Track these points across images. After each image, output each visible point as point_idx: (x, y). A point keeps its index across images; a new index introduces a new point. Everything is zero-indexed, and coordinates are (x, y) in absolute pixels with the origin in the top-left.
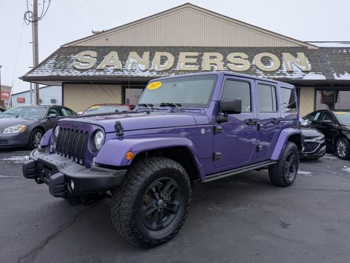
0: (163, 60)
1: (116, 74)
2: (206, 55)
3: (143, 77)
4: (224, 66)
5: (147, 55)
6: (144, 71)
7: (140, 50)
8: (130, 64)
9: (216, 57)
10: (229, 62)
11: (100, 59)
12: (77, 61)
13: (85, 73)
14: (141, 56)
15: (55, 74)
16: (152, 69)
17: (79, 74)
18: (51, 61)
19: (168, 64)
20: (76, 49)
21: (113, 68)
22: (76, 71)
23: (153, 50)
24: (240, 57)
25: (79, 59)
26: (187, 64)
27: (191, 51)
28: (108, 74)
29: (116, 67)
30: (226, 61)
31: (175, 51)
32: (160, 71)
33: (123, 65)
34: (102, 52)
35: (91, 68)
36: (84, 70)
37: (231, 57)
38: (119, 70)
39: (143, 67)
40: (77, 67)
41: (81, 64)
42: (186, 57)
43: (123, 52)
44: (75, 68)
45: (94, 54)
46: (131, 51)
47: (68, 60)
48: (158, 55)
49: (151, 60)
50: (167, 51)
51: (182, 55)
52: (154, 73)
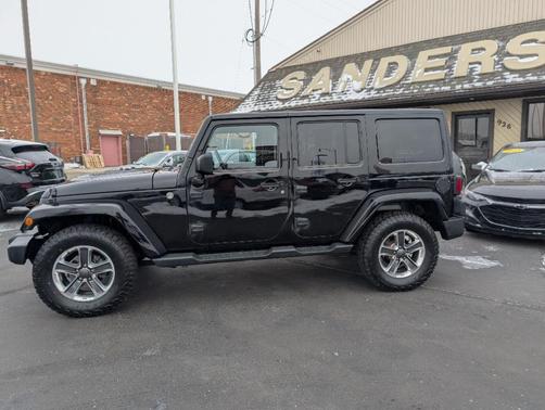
0: (392, 67)
1: (322, 100)
2: (466, 48)
3: (355, 101)
4: (496, 63)
5: (368, 64)
6: (359, 92)
7: (360, 59)
8: (342, 84)
9: (483, 49)
10: (509, 54)
11: (307, 82)
12: (282, 88)
14: (360, 68)
15: (256, 109)
16: (371, 85)
17: (280, 105)
18: (256, 93)
19: (396, 76)
20: (284, 72)
21: (320, 92)
22: (278, 102)
23: (377, 55)
24: (535, 41)
25: (284, 86)
26: (426, 70)
27: (441, 46)
28: (313, 101)
29: (324, 90)
30: (502, 53)
31: (411, 50)
32: (381, 89)
33: (334, 85)
34: (311, 69)
35: (295, 96)
36: (287, 100)
37: (514, 45)
38: (327, 94)
39: (357, 85)
40: (280, 96)
41: (285, 92)
42: (430, 58)
43: (337, 65)
44: (277, 99)
45: (301, 75)
46: (348, 62)
47: (272, 87)
48: (384, 62)
49: (373, 71)
50: (401, 54)
51: (423, 55)
52: (373, 92)
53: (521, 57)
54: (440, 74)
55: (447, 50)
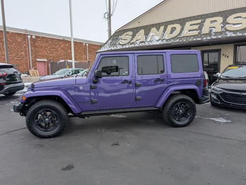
0: (173, 29)
1: (141, 45)
2: (208, 20)
3: (156, 45)
4: (222, 27)
5: (162, 28)
6: (158, 41)
8: (150, 38)
9: (216, 21)
10: (228, 23)
11: (133, 36)
12: (122, 39)
14: (158, 30)
15: (110, 49)
16: (164, 38)
18: (110, 41)
19: (175, 33)
20: (123, 32)
21: (140, 41)
22: (120, 46)
23: (166, 24)
25: (123, 38)
26: (189, 31)
27: (196, 19)
28: (136, 45)
30: (225, 23)
32: (169, 39)
33: (146, 38)
34: (135, 31)
35: (128, 43)
36: (124, 45)
38: (143, 42)
39: (157, 38)
40: (121, 43)
41: (124, 41)
42: (191, 25)
44: (120, 44)
45: (131, 33)
46: (153, 27)
47: (117, 39)
48: (170, 27)
49: (164, 31)
50: (177, 23)
51: (188, 24)
52: (164, 41)
53: (234, 24)
54: (196, 33)
55: (199, 21)
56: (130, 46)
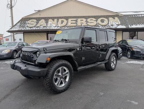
0: (62, 22)
1: (44, 28)
2: (79, 20)
3: (54, 29)
4: (86, 24)
5: (56, 20)
6: (55, 27)
7: (53, 18)
8: (49, 24)
9: (83, 20)
10: (88, 22)
11: (37, 23)
12: (29, 24)
13: (32, 29)
15: (20, 29)
16: (58, 26)
17: (30, 29)
18: (18, 24)
19: (64, 24)
20: (28, 19)
21: (43, 26)
22: (28, 28)
23: (58, 18)
24: (92, 20)
26: (71, 23)
27: (73, 18)
28: (41, 28)
31: (67, 18)
32: (61, 27)
33: (47, 25)
34: (38, 19)
35: (34, 26)
36: (31, 27)
37: (89, 20)
38: (45, 27)
39: (54, 25)
42: (71, 21)
43: (47, 19)
44: (28, 27)
45: (35, 21)
47: (25, 23)
48: (60, 20)
49: (58, 22)
51: (70, 20)
52: (59, 27)
54: (75, 25)
55: (75, 19)
56: (37, 28)
